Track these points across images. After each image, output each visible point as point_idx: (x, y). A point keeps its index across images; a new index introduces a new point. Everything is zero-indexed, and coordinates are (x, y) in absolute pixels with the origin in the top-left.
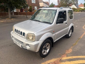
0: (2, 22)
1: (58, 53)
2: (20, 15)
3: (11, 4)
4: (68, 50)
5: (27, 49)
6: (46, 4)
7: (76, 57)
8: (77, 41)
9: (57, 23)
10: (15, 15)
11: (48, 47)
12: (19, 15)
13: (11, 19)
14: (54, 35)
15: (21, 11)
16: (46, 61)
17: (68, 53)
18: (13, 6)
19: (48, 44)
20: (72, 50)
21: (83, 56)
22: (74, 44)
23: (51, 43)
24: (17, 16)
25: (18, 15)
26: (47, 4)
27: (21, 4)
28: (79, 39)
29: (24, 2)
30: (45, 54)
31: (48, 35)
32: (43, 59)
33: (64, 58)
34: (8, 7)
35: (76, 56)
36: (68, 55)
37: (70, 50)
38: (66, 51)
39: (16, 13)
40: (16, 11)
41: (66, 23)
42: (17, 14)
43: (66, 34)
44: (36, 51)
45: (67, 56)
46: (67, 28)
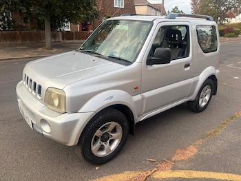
0: (25, 56)
1: (149, 156)
2: (77, 41)
3: (51, 10)
4: (184, 148)
5: (44, 133)
6: (157, 10)
7: (203, 176)
8: (224, 124)
9: (150, 62)
10: (63, 39)
11: (114, 135)
12: (76, 39)
13: (51, 49)
14: (138, 97)
15: (83, 30)
16: (102, 176)
17: (179, 159)
18: (56, 15)
19: (113, 124)
20: (196, 151)
21: (226, 174)
22: (209, 132)
23: (126, 124)
24: (69, 43)
25: (72, 41)
26: (160, 11)
27: (79, 9)
28: (232, 118)
29: (89, 4)
30: (103, 153)
31: (112, 97)
32: (97, 168)
33: (162, 172)
34: (43, 17)
35: (204, 170)
36: (179, 165)
37: (192, 151)
38: (175, 152)
39: (68, 35)
40: (69, 30)
41: (187, 66)
42: (71, 38)
43: (187, 100)
44: (68, 143)
45: (174, 169)
46: (192, 80)
